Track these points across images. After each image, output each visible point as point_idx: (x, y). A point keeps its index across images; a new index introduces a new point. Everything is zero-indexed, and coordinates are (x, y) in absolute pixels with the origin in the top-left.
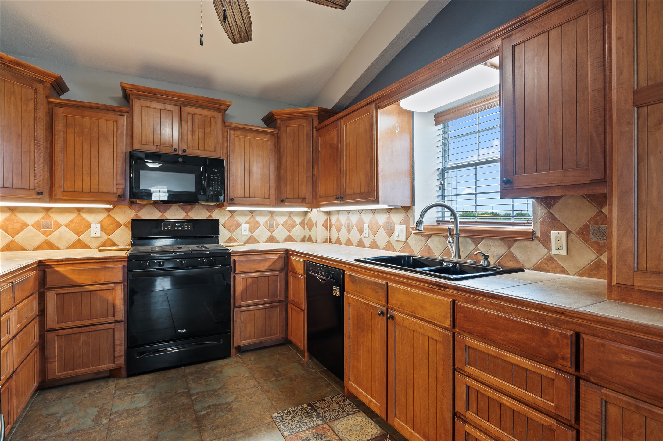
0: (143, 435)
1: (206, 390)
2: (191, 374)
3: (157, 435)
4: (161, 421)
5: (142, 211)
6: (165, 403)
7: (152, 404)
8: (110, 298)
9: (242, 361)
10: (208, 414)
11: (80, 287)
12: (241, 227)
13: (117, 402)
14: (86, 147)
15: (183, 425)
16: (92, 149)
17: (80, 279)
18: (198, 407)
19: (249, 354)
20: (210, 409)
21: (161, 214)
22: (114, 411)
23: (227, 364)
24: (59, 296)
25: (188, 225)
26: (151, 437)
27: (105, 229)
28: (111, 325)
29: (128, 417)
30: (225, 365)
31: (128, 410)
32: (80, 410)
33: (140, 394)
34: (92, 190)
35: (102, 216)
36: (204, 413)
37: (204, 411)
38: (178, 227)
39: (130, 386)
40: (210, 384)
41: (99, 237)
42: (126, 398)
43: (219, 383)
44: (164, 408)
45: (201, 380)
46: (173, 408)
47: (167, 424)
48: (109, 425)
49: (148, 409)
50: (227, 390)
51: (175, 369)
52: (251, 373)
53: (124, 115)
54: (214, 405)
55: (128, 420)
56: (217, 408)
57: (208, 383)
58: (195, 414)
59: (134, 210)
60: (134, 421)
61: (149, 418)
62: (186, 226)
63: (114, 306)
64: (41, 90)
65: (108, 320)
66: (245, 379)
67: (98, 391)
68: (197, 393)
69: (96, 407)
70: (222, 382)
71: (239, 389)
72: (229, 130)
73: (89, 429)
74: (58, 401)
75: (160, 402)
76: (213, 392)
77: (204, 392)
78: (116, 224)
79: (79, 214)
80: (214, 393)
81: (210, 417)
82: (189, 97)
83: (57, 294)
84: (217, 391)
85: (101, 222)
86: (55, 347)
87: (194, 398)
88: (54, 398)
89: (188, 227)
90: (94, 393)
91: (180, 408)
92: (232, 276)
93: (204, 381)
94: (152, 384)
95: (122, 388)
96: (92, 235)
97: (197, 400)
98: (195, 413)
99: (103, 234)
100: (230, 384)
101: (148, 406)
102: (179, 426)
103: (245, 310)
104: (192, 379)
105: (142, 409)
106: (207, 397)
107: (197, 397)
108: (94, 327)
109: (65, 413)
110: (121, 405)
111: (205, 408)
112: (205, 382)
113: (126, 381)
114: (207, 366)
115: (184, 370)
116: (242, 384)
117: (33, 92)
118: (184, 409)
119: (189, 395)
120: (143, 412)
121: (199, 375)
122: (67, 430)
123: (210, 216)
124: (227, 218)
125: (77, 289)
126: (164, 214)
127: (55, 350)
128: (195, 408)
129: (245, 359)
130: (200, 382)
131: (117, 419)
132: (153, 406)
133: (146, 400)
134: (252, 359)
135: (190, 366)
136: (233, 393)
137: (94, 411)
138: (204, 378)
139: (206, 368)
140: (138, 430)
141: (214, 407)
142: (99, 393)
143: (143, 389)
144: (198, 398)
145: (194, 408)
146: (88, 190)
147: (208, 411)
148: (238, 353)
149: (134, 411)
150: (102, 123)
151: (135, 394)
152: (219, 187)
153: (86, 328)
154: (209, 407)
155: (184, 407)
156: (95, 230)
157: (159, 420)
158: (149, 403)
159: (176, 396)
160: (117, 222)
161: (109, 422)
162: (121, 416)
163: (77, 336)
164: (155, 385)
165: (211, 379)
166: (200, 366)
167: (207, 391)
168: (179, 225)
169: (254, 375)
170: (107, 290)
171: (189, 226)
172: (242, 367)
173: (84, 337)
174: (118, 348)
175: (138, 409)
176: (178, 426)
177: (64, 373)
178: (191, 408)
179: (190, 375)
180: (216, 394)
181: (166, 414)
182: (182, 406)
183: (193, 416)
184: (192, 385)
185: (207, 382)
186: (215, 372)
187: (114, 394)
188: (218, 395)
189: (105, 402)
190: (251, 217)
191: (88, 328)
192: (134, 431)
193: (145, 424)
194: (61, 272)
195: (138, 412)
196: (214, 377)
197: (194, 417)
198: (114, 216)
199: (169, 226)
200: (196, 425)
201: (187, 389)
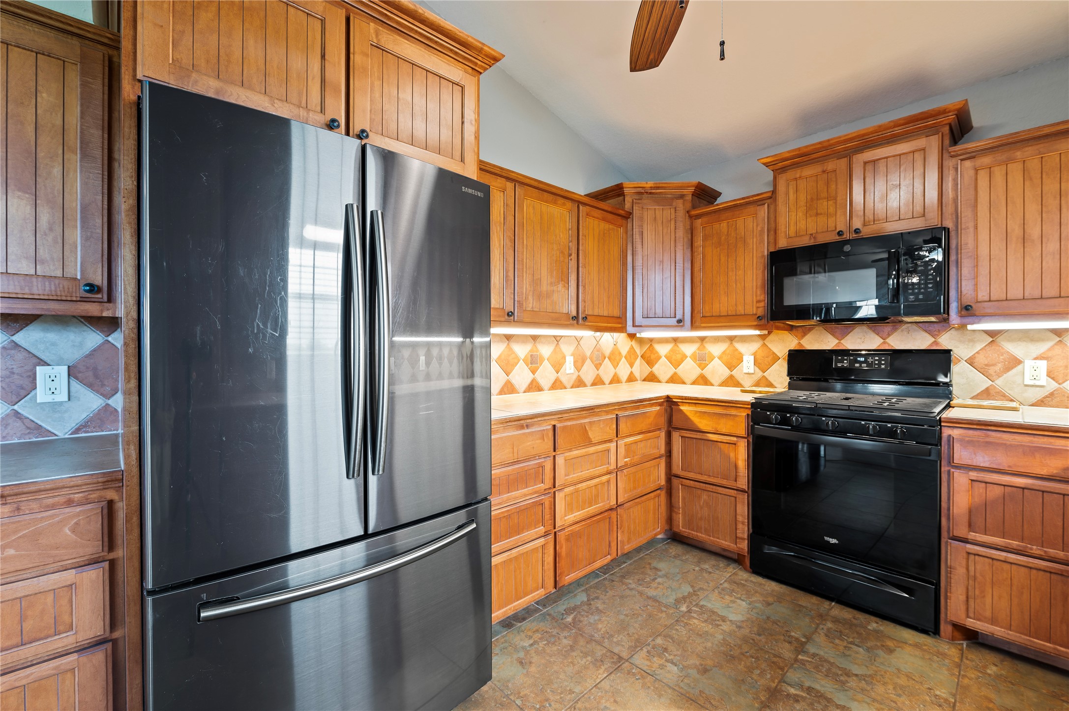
0: (697, 654)
1: (832, 661)
2: (836, 620)
3: (708, 668)
4: (731, 656)
5: (806, 337)
6: (760, 635)
7: (744, 625)
8: (732, 455)
9: (957, 660)
10: (796, 699)
11: (701, 434)
12: (1020, 367)
13: (714, 596)
14: (723, 259)
15: (749, 683)
16: (729, 260)
17: (702, 423)
18: (793, 675)
19: (991, 657)
20: (808, 694)
21: (837, 341)
22: (701, 603)
23: (916, 646)
24: (683, 439)
25: (880, 361)
26: (702, 665)
27: (759, 363)
28: (732, 491)
29: (706, 621)
30: (910, 645)
31: (714, 613)
32: (678, 581)
33: (744, 603)
34: (730, 313)
35: (755, 346)
36: (792, 691)
37: (796, 689)
38: (861, 362)
39: (744, 585)
40: (849, 656)
41: (753, 374)
42: (727, 597)
43: (867, 667)
44: (751, 641)
45: (842, 640)
46: (762, 649)
47: (733, 664)
48: (683, 616)
49: (734, 627)
50: (869, 688)
51: (819, 598)
52: (954, 695)
53: (764, 204)
54: (820, 692)
55: (702, 624)
56: (819, 702)
57: (848, 653)
58: (779, 682)
59: (796, 336)
60: (707, 630)
61: (724, 639)
62: (877, 362)
63: (736, 467)
64: (681, 206)
65: (729, 484)
66: (928, 698)
67: (710, 570)
68: (814, 655)
69: (692, 586)
70: (875, 668)
71: (893, 705)
72: (959, 161)
73: (665, 607)
74: (673, 559)
75: (755, 629)
76: (840, 673)
77: (826, 661)
78: (772, 356)
79: (731, 343)
80: (841, 676)
81: (795, 705)
82: (864, 135)
83: (682, 437)
84: (849, 676)
85: (755, 354)
86: (679, 497)
87: (802, 660)
88: (673, 553)
89: (880, 364)
90: (706, 570)
91: (769, 657)
92: (944, 469)
93: (845, 644)
94: (770, 600)
95: (735, 583)
96: (745, 371)
97: (804, 664)
98: (782, 680)
99: (757, 370)
100: (885, 684)
101: (738, 623)
102: (743, 680)
103: (980, 553)
104: (829, 630)
105: (728, 623)
106: (822, 673)
107: (808, 661)
108: (714, 487)
109: (666, 576)
110: (714, 602)
111: (802, 686)
112: (845, 647)
113: (746, 577)
114: (875, 625)
115: (832, 608)
116: (910, 701)
117: (673, 211)
118: (773, 662)
119: (800, 648)
120: (726, 627)
121: (847, 631)
122: (651, 592)
123: (935, 343)
124: (979, 347)
125: (699, 436)
126: (842, 341)
127: (679, 499)
128: (788, 674)
129: (972, 660)
130: (837, 641)
131: (695, 615)
132: (743, 628)
133: (743, 615)
134: (989, 671)
135: (845, 608)
136: (874, 700)
137: (686, 589)
138: (851, 640)
139: (869, 627)
140: (699, 644)
141: (816, 696)
142: (710, 573)
143: (754, 599)
144: (807, 664)
145: (787, 671)
146: (725, 314)
147: (802, 693)
148: (964, 640)
149: (718, 619)
150: (740, 222)
151: (740, 599)
152: (930, 286)
153: (707, 485)
154: (809, 690)
155: (775, 660)
156: (748, 365)
157: (731, 651)
158: (743, 621)
159: (782, 638)
160: (774, 353)
161: (686, 612)
162: (701, 614)
163: (699, 492)
164: (772, 604)
165: (861, 650)
166: (862, 617)
167: (832, 664)
168: (862, 359)
169: (958, 704)
170: (729, 443)
171: (883, 362)
172: (946, 672)
173: (705, 496)
174: (740, 526)
175: (724, 619)
176: (741, 679)
177: (687, 531)
178: (782, 669)
179: (832, 621)
180: (842, 678)
181: (746, 650)
182: (775, 656)
183: (774, 683)
184: (820, 638)
185: (849, 650)
186: (878, 644)
187: (721, 584)
188: (843, 683)
189: (705, 588)
190: (1056, 344)
191: (709, 486)
192: (695, 642)
193: (712, 643)
194: (685, 411)
195: (721, 623)
196: (869, 652)
197: (774, 685)
198: (770, 346)
199: (845, 362)
200: (763, 699)
201: (807, 638)
